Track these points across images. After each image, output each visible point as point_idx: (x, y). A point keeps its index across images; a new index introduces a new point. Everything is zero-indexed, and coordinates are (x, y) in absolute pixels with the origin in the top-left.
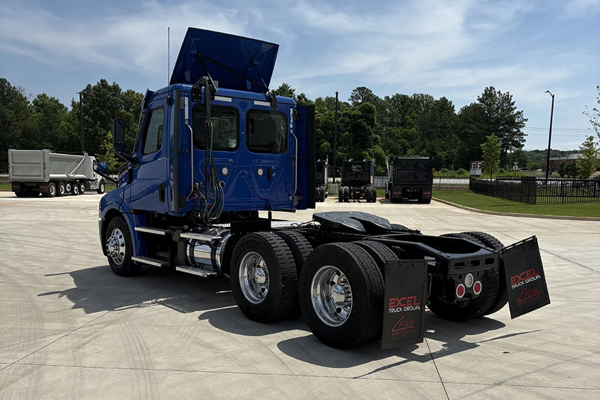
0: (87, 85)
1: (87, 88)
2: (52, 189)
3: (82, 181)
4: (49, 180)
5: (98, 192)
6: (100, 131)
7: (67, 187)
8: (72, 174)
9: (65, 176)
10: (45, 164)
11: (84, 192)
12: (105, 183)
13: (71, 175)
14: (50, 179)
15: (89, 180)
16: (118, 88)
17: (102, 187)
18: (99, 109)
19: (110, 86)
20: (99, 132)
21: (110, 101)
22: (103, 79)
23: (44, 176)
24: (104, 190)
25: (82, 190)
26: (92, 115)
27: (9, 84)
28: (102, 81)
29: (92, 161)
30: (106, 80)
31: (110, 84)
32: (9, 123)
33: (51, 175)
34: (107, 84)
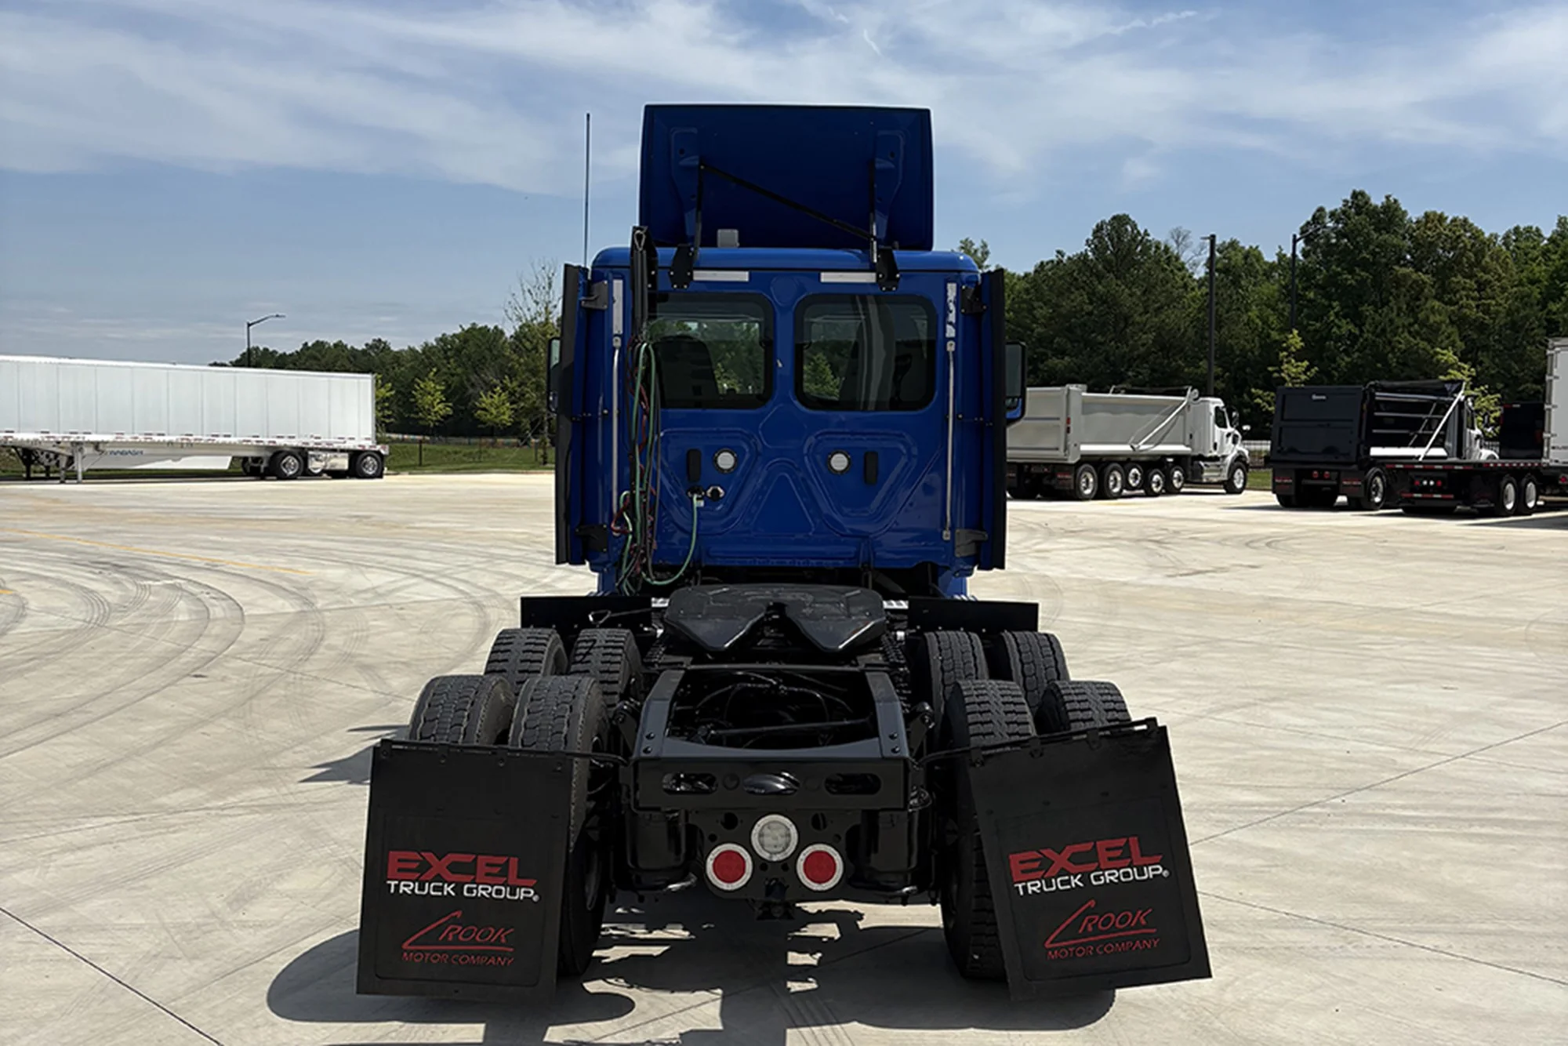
0: (1314, 210)
1: (1314, 217)
2: (1087, 481)
3: (1179, 459)
4: (1078, 458)
5: (1225, 488)
6: (1339, 327)
7: (1131, 475)
8: (1145, 443)
9: (1127, 448)
10: (1068, 421)
11: (1182, 487)
12: (1247, 466)
13: (1143, 447)
14: (1082, 456)
15: (1202, 458)
16: (1398, 209)
17: (1236, 476)
18: (1339, 269)
19: (1376, 207)
20: (1335, 329)
21: (1371, 247)
22: (1358, 190)
23: (1066, 448)
24: (1244, 484)
25: (1177, 484)
26: (1323, 288)
27: (1134, 226)
28: (1355, 195)
29: (1213, 411)
30: (1367, 192)
31: (1377, 201)
32: (1126, 319)
33: (1085, 448)
34: (1367, 203)
